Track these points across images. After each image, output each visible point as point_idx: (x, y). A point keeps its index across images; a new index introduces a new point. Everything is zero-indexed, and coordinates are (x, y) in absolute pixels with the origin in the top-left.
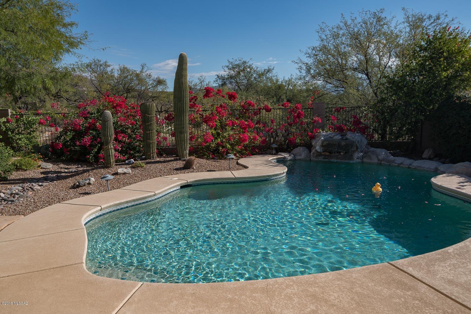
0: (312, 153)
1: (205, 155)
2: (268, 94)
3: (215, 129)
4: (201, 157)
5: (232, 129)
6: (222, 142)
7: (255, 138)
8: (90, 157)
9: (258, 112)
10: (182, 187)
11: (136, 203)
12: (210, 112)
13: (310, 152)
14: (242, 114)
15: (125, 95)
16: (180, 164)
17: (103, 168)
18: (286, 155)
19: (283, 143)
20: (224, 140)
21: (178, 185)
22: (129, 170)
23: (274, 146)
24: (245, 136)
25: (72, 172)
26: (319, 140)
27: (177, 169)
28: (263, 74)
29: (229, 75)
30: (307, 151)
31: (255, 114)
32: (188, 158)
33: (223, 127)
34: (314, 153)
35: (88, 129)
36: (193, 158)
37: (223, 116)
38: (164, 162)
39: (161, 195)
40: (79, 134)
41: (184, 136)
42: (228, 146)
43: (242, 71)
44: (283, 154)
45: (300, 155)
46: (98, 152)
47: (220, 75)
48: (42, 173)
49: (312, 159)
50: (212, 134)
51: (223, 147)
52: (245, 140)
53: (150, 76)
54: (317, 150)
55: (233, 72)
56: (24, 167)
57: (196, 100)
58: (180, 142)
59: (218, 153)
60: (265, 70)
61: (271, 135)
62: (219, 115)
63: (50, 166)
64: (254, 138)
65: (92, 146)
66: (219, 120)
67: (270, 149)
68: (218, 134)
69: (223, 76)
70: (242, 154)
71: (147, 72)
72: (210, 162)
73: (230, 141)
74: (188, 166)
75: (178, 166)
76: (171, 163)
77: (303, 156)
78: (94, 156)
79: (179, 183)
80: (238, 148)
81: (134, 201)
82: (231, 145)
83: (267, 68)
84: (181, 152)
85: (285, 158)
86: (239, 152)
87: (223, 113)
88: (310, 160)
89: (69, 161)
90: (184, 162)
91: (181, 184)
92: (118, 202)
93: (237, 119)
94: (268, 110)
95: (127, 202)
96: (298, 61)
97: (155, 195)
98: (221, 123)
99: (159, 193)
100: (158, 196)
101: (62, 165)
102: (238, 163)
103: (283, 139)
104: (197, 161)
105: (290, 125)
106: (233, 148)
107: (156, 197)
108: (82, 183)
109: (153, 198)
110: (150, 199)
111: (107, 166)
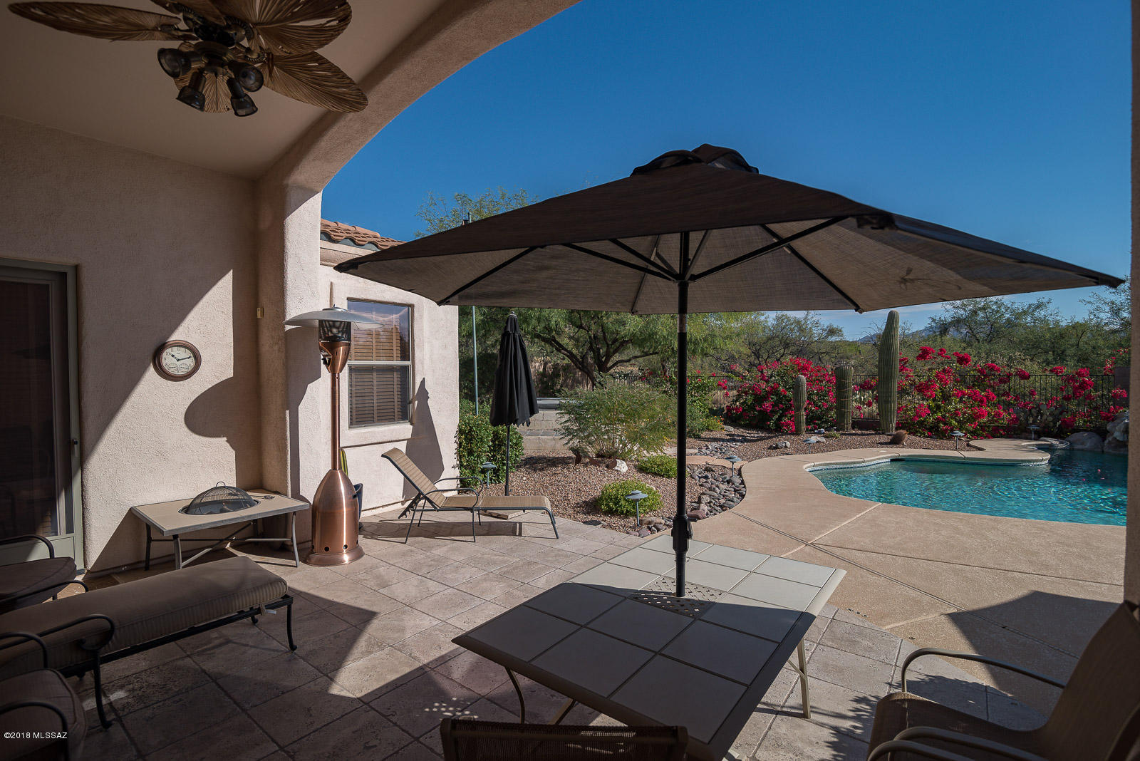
0: (1106, 442)
1: (917, 432)
2: (1037, 347)
3: (934, 400)
4: (914, 434)
5: (961, 401)
6: (944, 417)
7: (998, 415)
8: (771, 423)
9: (1006, 379)
10: (892, 460)
11: (845, 466)
12: (926, 378)
13: (1104, 441)
14: (978, 382)
15: (782, 351)
16: (884, 438)
17: (793, 434)
18: (1053, 442)
19: (1051, 424)
20: (947, 415)
21: (888, 457)
22: (823, 440)
23: (1034, 427)
24: (982, 411)
25: (754, 437)
26: (1119, 423)
27: (881, 443)
28: (1025, 313)
29: (954, 317)
30: (1096, 438)
31: (1002, 381)
32: (894, 433)
33: (946, 398)
34: (1109, 442)
35: (769, 393)
36: (904, 432)
37: (946, 384)
38: (863, 435)
39: (869, 463)
40: (759, 399)
41: (891, 407)
42: (954, 422)
43: (980, 309)
44: (1049, 439)
45: (1082, 444)
46: (780, 419)
47: (937, 318)
48: (728, 435)
49: (1105, 450)
50: (929, 406)
51: (945, 424)
52: (981, 416)
53: (817, 323)
54: (1115, 438)
55: (962, 312)
56: (711, 428)
57: (906, 363)
58: (884, 413)
59: (937, 431)
60: (1030, 306)
61: (1028, 413)
62: (941, 382)
63: (732, 429)
64: (996, 414)
65: (773, 412)
66: (941, 389)
67: (1026, 432)
68: (938, 407)
69: (943, 318)
70: (976, 435)
71: (814, 318)
72: (926, 440)
73: (957, 416)
74: (896, 441)
75: (882, 441)
76: (871, 436)
77: (1088, 445)
78: (775, 423)
79: (889, 455)
80: (970, 427)
81: (843, 464)
82: (959, 422)
83: (1036, 302)
84: (885, 426)
85: (1052, 445)
86: (971, 432)
87: (946, 380)
88: (1103, 452)
89: (748, 426)
90: (890, 437)
91: (891, 457)
92: (828, 462)
93: (968, 388)
94: (1024, 376)
95: (837, 464)
96: (1092, 300)
97: (864, 462)
98: (943, 392)
99: (868, 461)
100: (867, 464)
101: (742, 430)
102: (968, 445)
103: (1051, 419)
104: (908, 438)
105: (1067, 398)
106: (961, 427)
107: (864, 464)
108: (780, 445)
109: (861, 465)
110: (858, 465)
111: (797, 432)
